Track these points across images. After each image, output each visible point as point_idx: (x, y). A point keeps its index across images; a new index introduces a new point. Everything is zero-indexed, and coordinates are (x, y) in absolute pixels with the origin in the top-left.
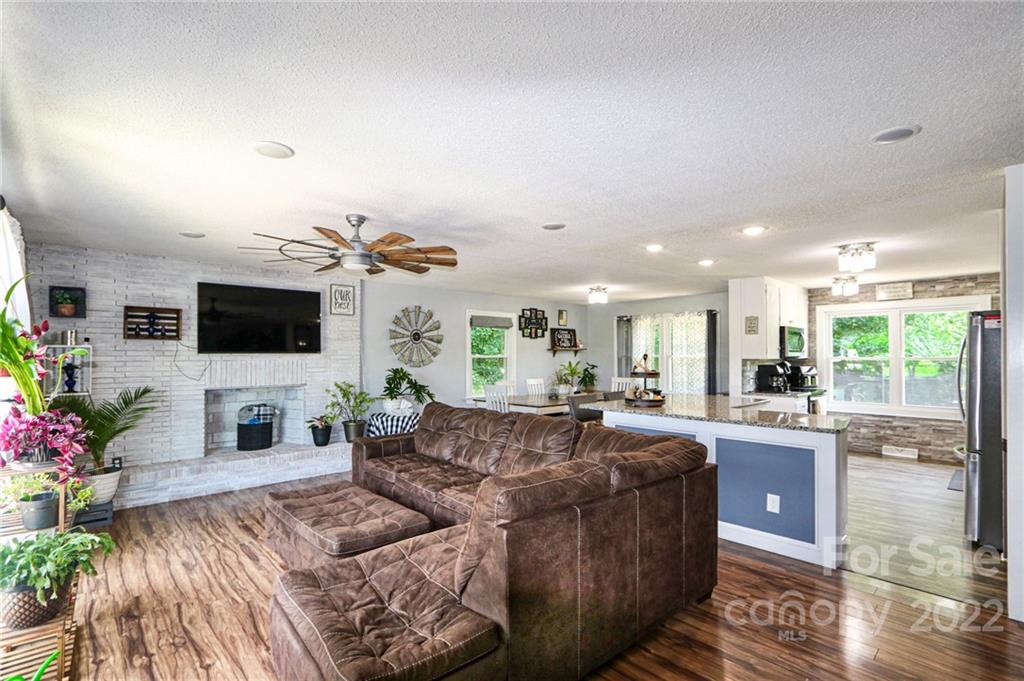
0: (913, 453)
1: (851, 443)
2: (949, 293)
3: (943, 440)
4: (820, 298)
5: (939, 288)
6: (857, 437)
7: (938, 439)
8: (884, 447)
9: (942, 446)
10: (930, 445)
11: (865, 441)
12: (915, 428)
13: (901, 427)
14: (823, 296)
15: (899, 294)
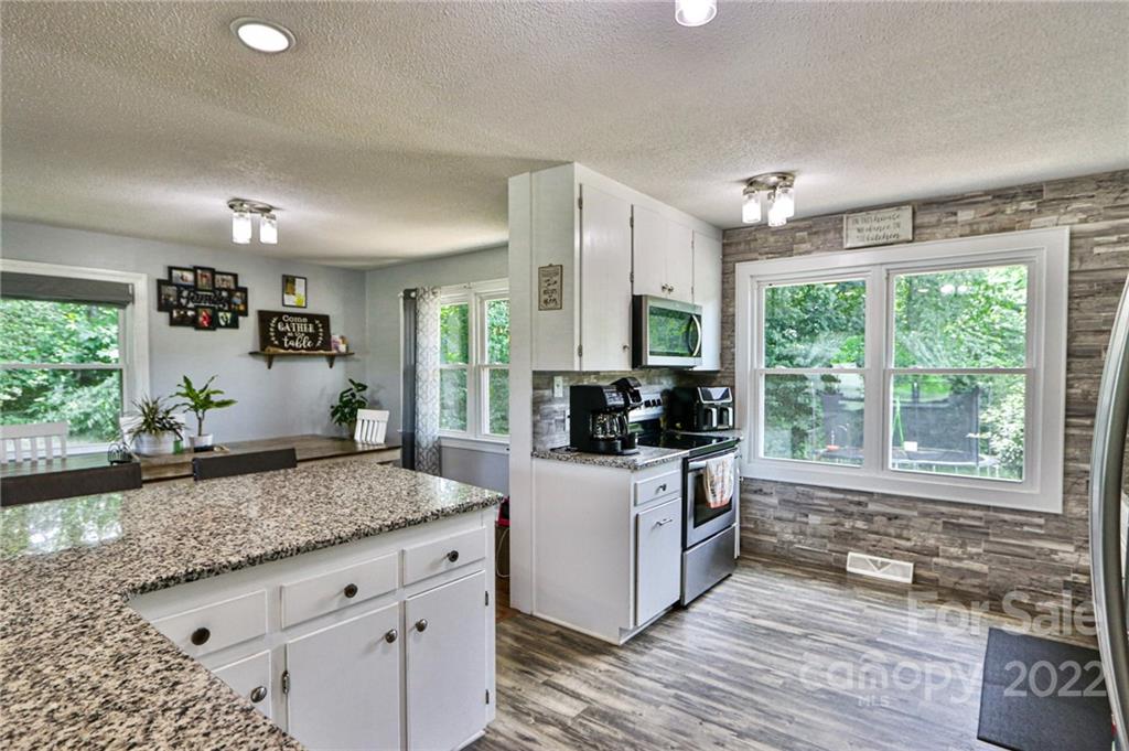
0: (899, 572)
1: (792, 543)
2: (983, 227)
3: (963, 545)
4: (742, 247)
5: (965, 215)
6: (802, 533)
7: (952, 545)
8: (850, 554)
9: (958, 559)
10: (938, 555)
11: (817, 541)
12: (909, 519)
13: (883, 515)
14: (748, 242)
15: (888, 232)
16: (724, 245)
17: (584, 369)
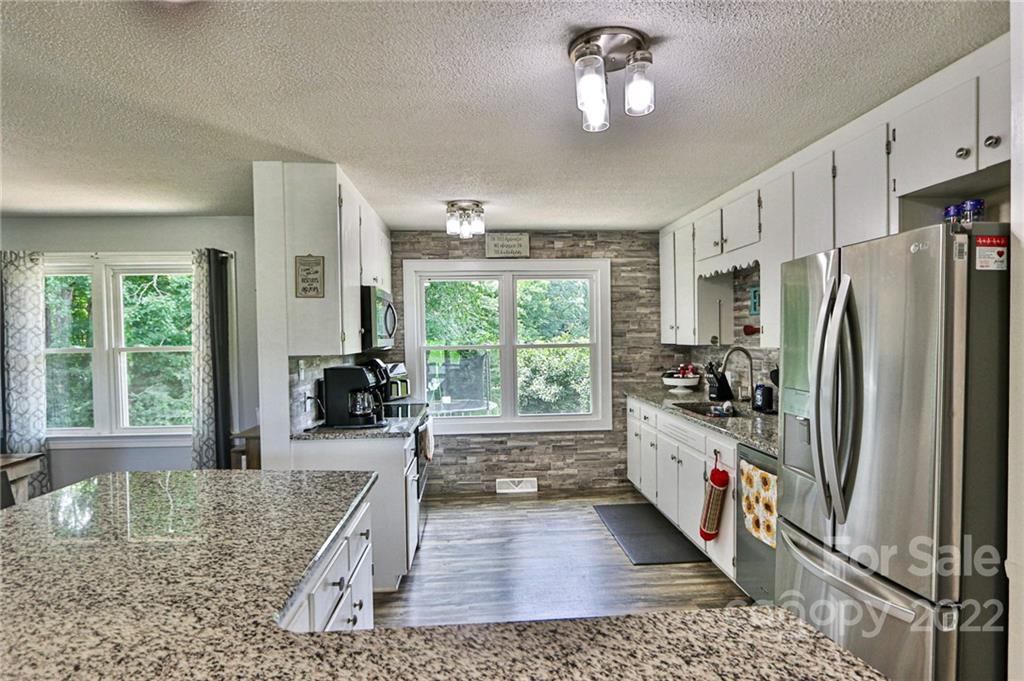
0: (529, 486)
1: (455, 481)
2: (568, 253)
3: (564, 459)
5: (558, 244)
6: (463, 472)
7: (558, 460)
8: (498, 480)
9: (562, 469)
10: (550, 469)
11: (473, 476)
12: (533, 447)
13: (517, 448)
14: (412, 244)
15: (514, 249)
16: (392, 243)
17: (346, 353)
